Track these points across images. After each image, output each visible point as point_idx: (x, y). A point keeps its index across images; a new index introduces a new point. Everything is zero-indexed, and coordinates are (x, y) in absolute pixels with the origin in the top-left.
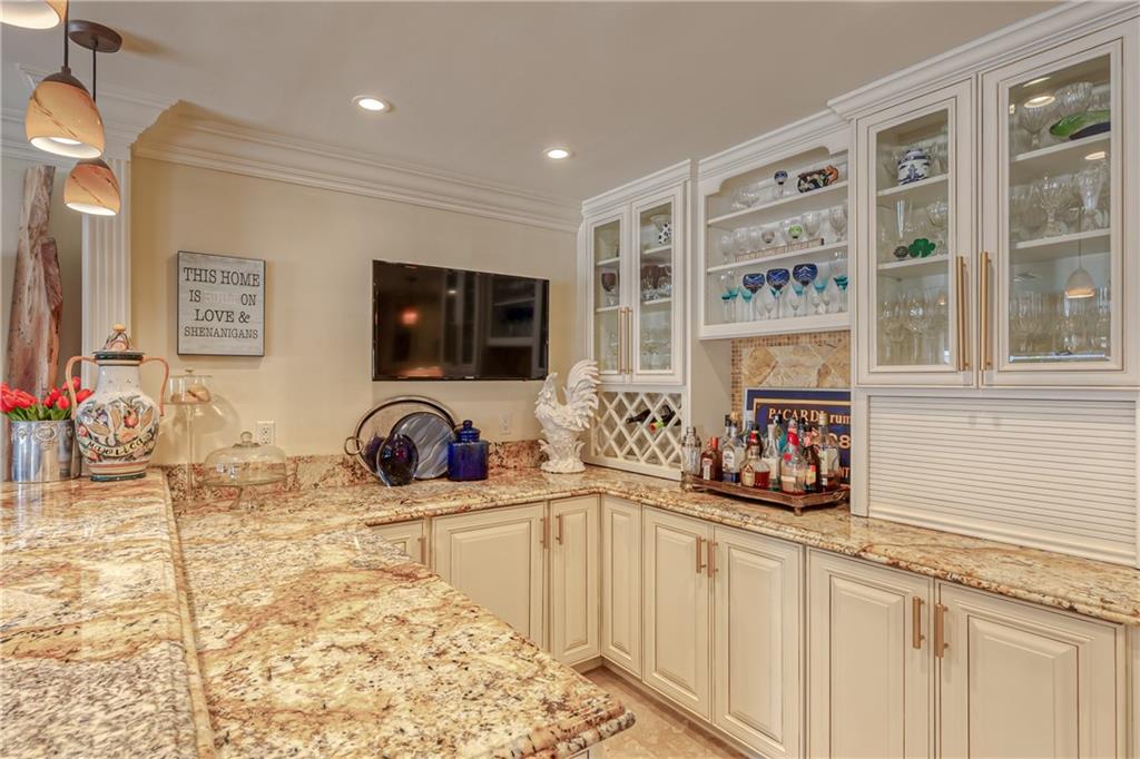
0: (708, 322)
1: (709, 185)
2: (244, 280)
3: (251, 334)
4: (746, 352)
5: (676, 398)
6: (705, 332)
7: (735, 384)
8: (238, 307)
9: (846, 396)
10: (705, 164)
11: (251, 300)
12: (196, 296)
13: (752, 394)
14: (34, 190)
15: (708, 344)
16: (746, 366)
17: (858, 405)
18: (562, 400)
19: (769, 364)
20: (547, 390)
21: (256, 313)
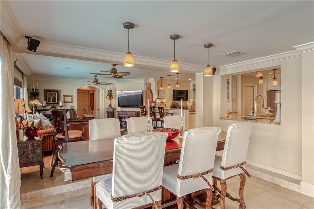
3: (163, 97)
11: (163, 93)
18: (189, 103)
20: (188, 102)
21: (164, 95)
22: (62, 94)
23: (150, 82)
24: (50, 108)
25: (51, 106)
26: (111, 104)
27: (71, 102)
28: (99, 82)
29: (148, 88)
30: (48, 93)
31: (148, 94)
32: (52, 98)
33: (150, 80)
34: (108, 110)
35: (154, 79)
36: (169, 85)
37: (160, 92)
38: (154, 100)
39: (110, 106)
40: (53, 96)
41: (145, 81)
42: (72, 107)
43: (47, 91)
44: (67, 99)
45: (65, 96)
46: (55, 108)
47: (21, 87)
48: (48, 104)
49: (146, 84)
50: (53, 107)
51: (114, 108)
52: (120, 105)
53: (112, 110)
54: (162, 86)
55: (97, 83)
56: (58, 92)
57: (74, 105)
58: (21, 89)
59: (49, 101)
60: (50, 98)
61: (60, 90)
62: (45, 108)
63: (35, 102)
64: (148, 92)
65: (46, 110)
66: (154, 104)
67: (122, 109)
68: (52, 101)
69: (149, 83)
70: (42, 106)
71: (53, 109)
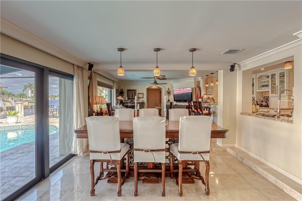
0: (258, 90)
1: (258, 76)
2: (211, 88)
3: (212, 93)
4: (264, 93)
5: (255, 98)
6: (258, 91)
7: (263, 96)
8: (211, 90)
9: (269, 97)
10: (257, 74)
11: (212, 90)
12: (208, 90)
13: (264, 97)
14: (197, 83)
15: (258, 92)
16: (264, 94)
17: (270, 98)
19: (266, 94)
21: (212, 91)
22: (137, 92)
23: (200, 80)
25: (130, 101)
26: (169, 99)
27: (143, 98)
28: (157, 83)
29: (197, 86)
30: (129, 91)
31: (197, 90)
33: (199, 79)
34: (167, 104)
35: (201, 78)
36: (212, 82)
37: (209, 88)
38: (202, 96)
39: (169, 100)
40: (132, 93)
41: (194, 79)
42: (143, 101)
43: (128, 90)
44: (141, 96)
45: (139, 94)
46: (133, 101)
47: (112, 89)
48: (129, 99)
49: (195, 82)
50: (132, 101)
51: (172, 102)
52: (175, 100)
53: (169, 104)
54: (207, 83)
55: (156, 84)
56: (135, 91)
57: (145, 99)
58: (112, 90)
59: (130, 97)
60: (130, 95)
61: (136, 90)
62: (127, 102)
63: (120, 98)
64: (197, 89)
65: (127, 103)
66: (201, 99)
67: (177, 103)
68: (132, 97)
69: (198, 81)
70: (125, 100)
71: (131, 102)
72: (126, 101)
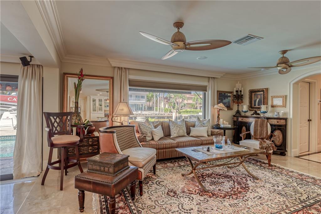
22: (270, 94)
24: (252, 115)
25: (252, 112)
32: (257, 101)
40: (259, 97)
42: (285, 114)
43: (252, 92)
44: (278, 102)
45: (273, 97)
46: (258, 114)
47: (206, 91)
48: (251, 107)
56: (265, 91)
57: (288, 111)
59: (255, 105)
60: (256, 100)
61: (267, 89)
65: (247, 117)
70: (242, 111)
71: (255, 115)
72: (245, 112)
